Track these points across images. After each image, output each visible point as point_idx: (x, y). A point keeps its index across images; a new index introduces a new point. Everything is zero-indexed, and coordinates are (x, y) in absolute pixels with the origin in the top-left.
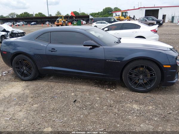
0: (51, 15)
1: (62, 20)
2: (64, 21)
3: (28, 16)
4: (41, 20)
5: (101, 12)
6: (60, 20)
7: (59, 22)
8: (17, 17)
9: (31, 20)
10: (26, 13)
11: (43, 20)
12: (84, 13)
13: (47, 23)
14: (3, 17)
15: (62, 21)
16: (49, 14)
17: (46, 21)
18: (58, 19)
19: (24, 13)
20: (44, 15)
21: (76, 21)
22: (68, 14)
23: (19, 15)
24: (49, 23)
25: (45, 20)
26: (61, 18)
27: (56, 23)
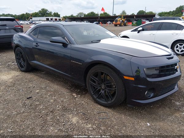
0: (115, 15)
1: (121, 19)
2: (123, 21)
3: (94, 16)
4: (103, 20)
5: (174, 11)
6: (118, 20)
7: (117, 22)
8: (84, 16)
9: (95, 20)
10: (92, 13)
11: (105, 20)
12: (152, 12)
13: (109, 23)
14: (73, 16)
15: (121, 21)
16: (114, 14)
17: (108, 21)
18: (117, 19)
19: (91, 12)
20: (108, 15)
21: (136, 20)
22: (133, 14)
23: (86, 15)
24: (111, 23)
25: (107, 19)
26: (120, 18)
27: (114, 23)
